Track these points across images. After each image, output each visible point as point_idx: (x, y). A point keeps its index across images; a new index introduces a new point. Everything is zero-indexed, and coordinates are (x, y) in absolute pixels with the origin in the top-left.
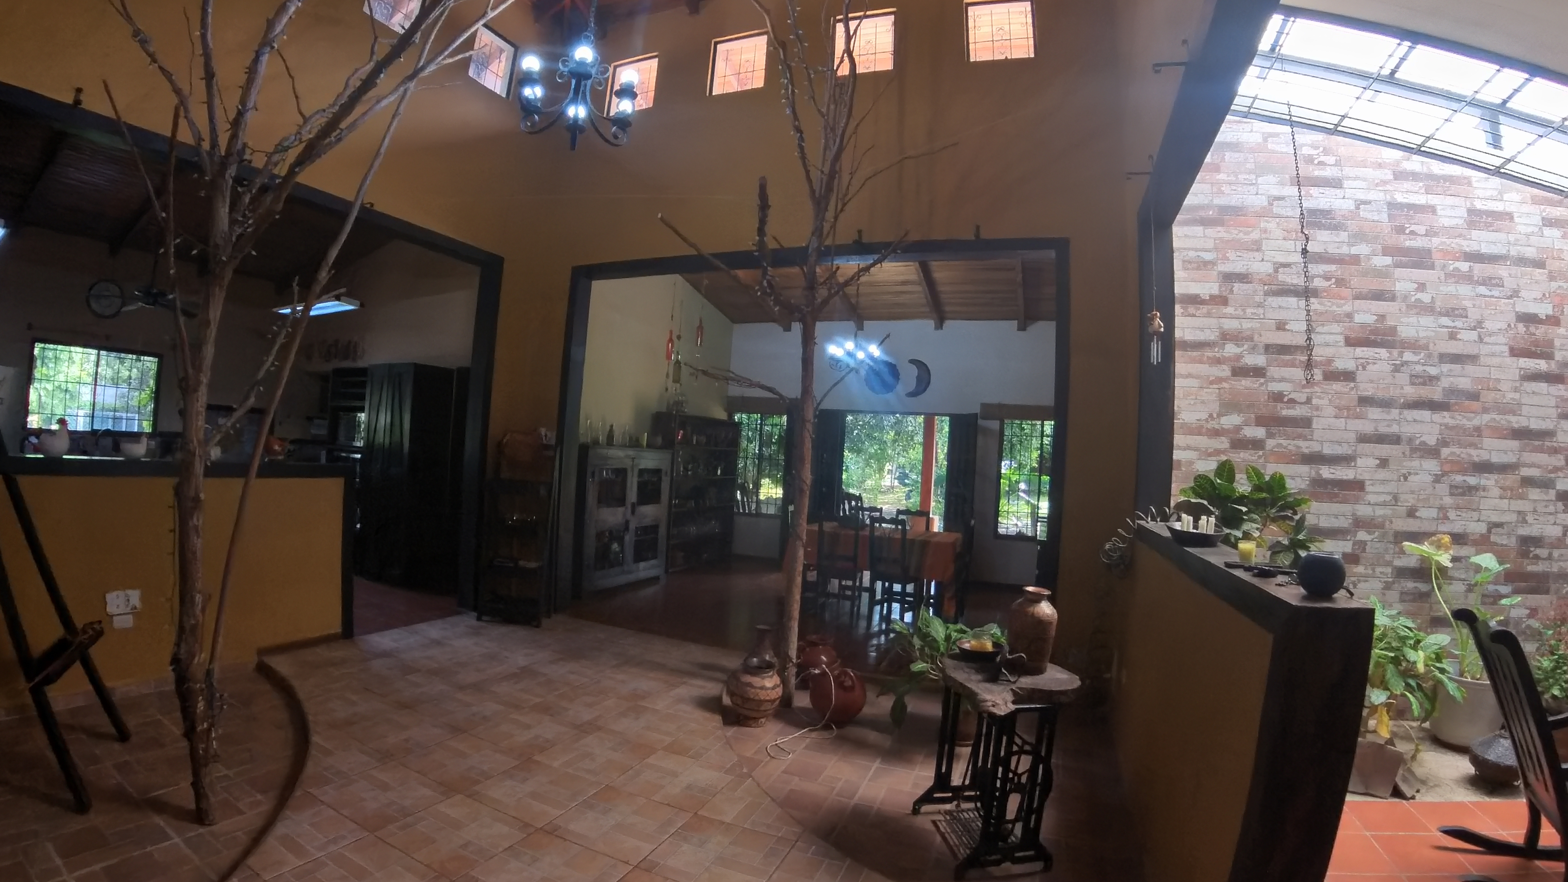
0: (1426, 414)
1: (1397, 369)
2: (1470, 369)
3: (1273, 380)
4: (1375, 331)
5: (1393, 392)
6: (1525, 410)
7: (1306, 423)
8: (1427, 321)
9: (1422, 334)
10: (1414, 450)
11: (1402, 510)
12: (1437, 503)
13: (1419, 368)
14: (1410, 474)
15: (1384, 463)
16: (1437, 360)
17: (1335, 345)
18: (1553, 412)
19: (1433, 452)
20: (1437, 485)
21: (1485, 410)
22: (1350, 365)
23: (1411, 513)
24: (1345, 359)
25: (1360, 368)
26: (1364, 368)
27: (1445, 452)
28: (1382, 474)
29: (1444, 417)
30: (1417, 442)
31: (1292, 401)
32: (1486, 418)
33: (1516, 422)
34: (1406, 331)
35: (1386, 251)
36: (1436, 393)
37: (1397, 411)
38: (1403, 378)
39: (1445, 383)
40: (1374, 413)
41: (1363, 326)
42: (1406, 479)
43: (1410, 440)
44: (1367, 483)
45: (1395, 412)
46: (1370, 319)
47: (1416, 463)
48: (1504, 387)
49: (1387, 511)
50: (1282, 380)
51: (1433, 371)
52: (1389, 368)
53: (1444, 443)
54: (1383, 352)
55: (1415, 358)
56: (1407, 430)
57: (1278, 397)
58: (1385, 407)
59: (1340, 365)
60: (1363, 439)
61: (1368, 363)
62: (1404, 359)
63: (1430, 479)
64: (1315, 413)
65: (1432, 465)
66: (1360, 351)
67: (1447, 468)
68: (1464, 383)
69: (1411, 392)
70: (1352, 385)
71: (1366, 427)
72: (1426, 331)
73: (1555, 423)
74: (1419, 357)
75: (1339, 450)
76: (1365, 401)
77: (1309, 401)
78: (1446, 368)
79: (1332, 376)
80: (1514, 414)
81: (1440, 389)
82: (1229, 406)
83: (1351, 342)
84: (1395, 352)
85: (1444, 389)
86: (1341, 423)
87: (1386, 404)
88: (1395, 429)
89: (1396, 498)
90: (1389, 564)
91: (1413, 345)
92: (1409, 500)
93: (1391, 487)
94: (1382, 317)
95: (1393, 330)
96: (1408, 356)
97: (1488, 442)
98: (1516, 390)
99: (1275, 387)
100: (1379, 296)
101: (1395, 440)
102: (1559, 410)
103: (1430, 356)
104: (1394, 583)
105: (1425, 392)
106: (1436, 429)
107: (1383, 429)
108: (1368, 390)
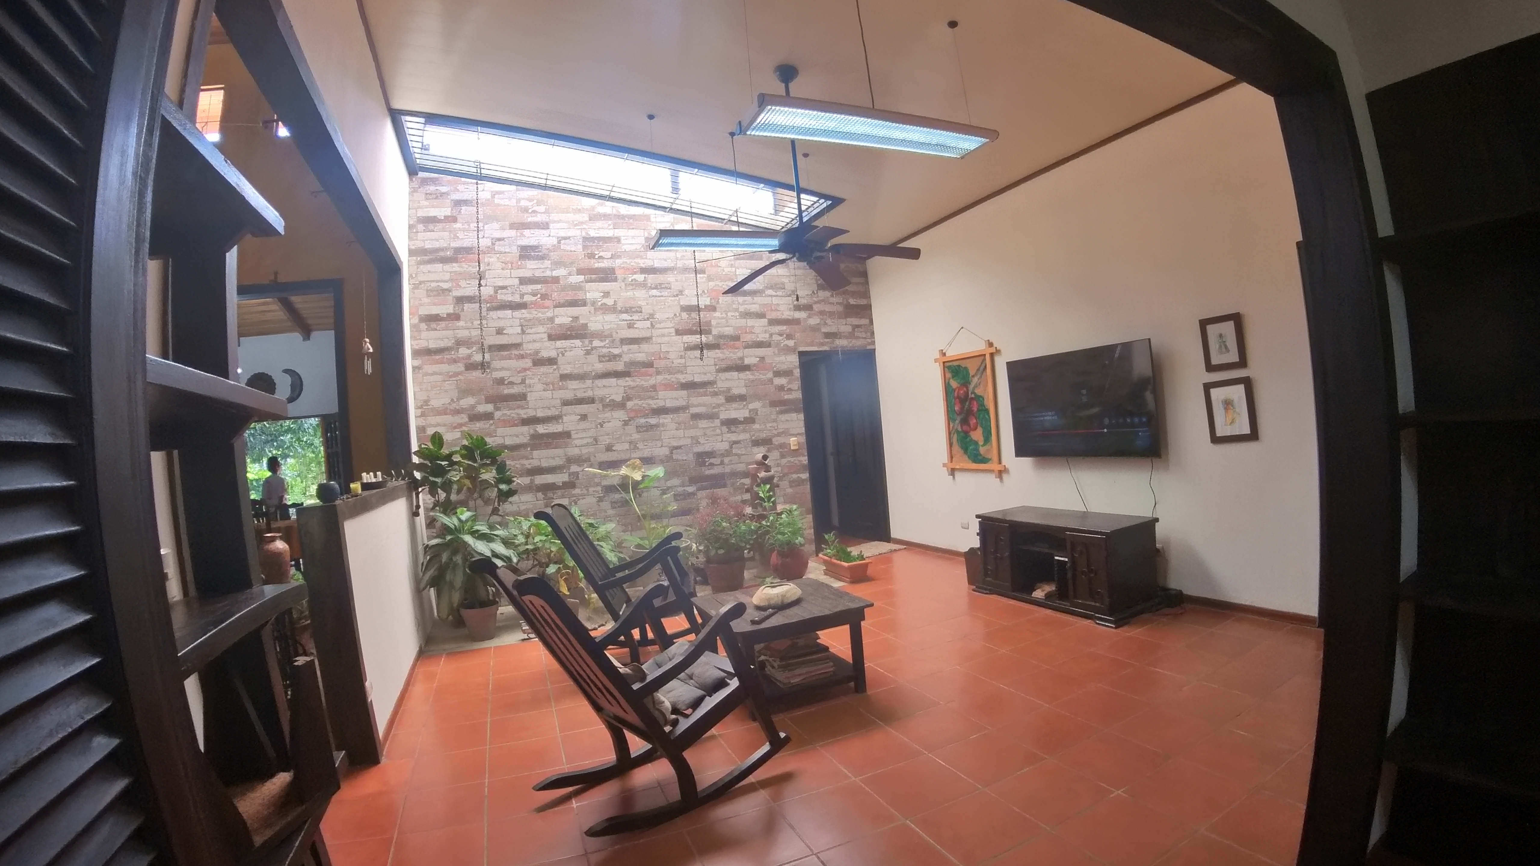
0: (613, 381)
1: (588, 353)
2: (644, 347)
3: (497, 370)
4: (571, 328)
5: (586, 369)
6: (689, 370)
7: (523, 397)
8: (610, 318)
9: (607, 327)
10: (605, 406)
11: (601, 447)
12: (628, 438)
13: (605, 350)
14: (604, 422)
15: (584, 417)
16: (619, 343)
17: (541, 340)
18: (713, 369)
19: (621, 405)
20: (626, 427)
21: (658, 373)
22: (553, 354)
23: (609, 448)
24: (549, 350)
25: (560, 355)
26: (563, 355)
27: (629, 404)
28: (583, 425)
29: (628, 382)
30: (608, 400)
31: (511, 383)
32: (660, 378)
33: (683, 378)
34: (593, 327)
35: (580, 272)
36: (620, 366)
37: (591, 381)
38: (593, 358)
39: (626, 358)
40: (573, 384)
41: (560, 325)
42: (602, 426)
43: (602, 400)
44: (573, 432)
45: (589, 382)
46: (567, 320)
47: (608, 415)
48: (672, 356)
49: (591, 449)
50: (502, 369)
51: (616, 351)
52: (583, 353)
53: (629, 398)
54: (577, 342)
55: (602, 344)
56: (598, 393)
57: (501, 382)
58: (581, 380)
59: (545, 354)
60: (566, 403)
61: (566, 351)
62: (593, 346)
63: (620, 423)
64: (528, 390)
65: (621, 415)
66: (560, 344)
67: (632, 415)
68: (641, 357)
69: (600, 367)
70: (555, 367)
71: (568, 395)
72: (610, 324)
73: (715, 376)
74: (604, 343)
75: (549, 413)
76: (564, 377)
77: (523, 382)
78: (625, 348)
79: (539, 362)
80: (682, 372)
81: (622, 363)
82: (465, 392)
83: (551, 338)
84: (587, 341)
85: (625, 362)
86: (548, 394)
87: (581, 377)
88: (589, 393)
89: (596, 440)
90: (598, 484)
91: (600, 335)
92: (605, 440)
93: (592, 433)
94: (576, 318)
95: (585, 326)
96: (596, 343)
97: (661, 394)
98: (681, 357)
99: (497, 375)
100: (573, 303)
101: (591, 401)
102: (717, 367)
103: (613, 341)
104: (604, 497)
105: (611, 366)
106: (622, 390)
107: (580, 395)
108: (567, 369)
